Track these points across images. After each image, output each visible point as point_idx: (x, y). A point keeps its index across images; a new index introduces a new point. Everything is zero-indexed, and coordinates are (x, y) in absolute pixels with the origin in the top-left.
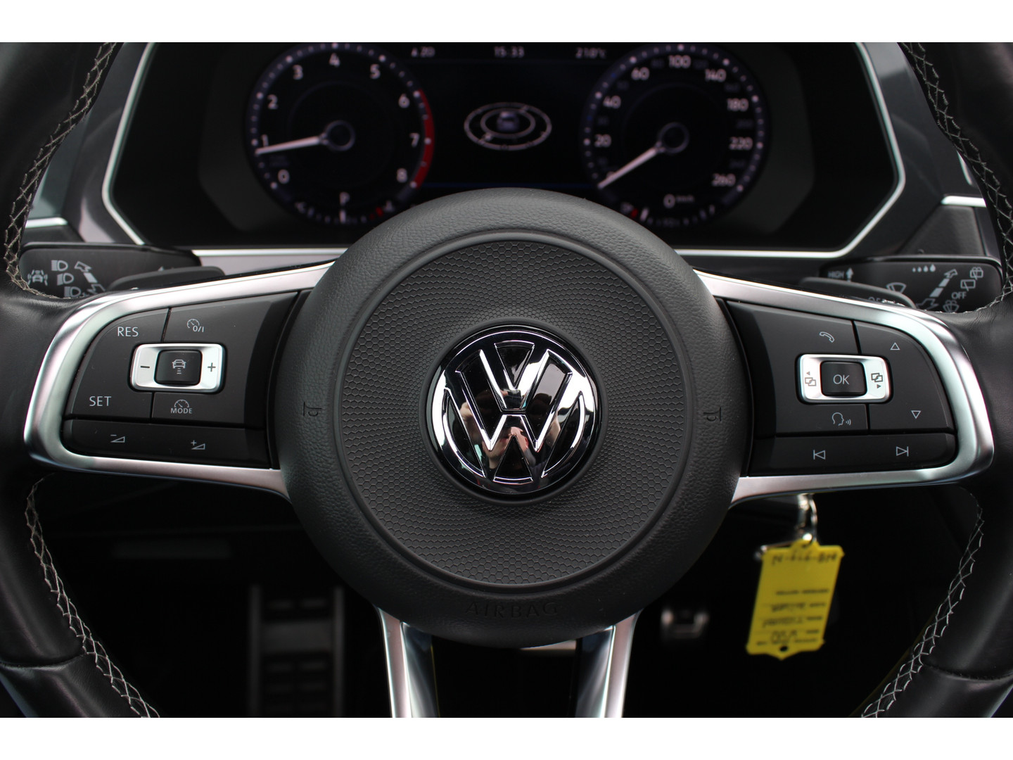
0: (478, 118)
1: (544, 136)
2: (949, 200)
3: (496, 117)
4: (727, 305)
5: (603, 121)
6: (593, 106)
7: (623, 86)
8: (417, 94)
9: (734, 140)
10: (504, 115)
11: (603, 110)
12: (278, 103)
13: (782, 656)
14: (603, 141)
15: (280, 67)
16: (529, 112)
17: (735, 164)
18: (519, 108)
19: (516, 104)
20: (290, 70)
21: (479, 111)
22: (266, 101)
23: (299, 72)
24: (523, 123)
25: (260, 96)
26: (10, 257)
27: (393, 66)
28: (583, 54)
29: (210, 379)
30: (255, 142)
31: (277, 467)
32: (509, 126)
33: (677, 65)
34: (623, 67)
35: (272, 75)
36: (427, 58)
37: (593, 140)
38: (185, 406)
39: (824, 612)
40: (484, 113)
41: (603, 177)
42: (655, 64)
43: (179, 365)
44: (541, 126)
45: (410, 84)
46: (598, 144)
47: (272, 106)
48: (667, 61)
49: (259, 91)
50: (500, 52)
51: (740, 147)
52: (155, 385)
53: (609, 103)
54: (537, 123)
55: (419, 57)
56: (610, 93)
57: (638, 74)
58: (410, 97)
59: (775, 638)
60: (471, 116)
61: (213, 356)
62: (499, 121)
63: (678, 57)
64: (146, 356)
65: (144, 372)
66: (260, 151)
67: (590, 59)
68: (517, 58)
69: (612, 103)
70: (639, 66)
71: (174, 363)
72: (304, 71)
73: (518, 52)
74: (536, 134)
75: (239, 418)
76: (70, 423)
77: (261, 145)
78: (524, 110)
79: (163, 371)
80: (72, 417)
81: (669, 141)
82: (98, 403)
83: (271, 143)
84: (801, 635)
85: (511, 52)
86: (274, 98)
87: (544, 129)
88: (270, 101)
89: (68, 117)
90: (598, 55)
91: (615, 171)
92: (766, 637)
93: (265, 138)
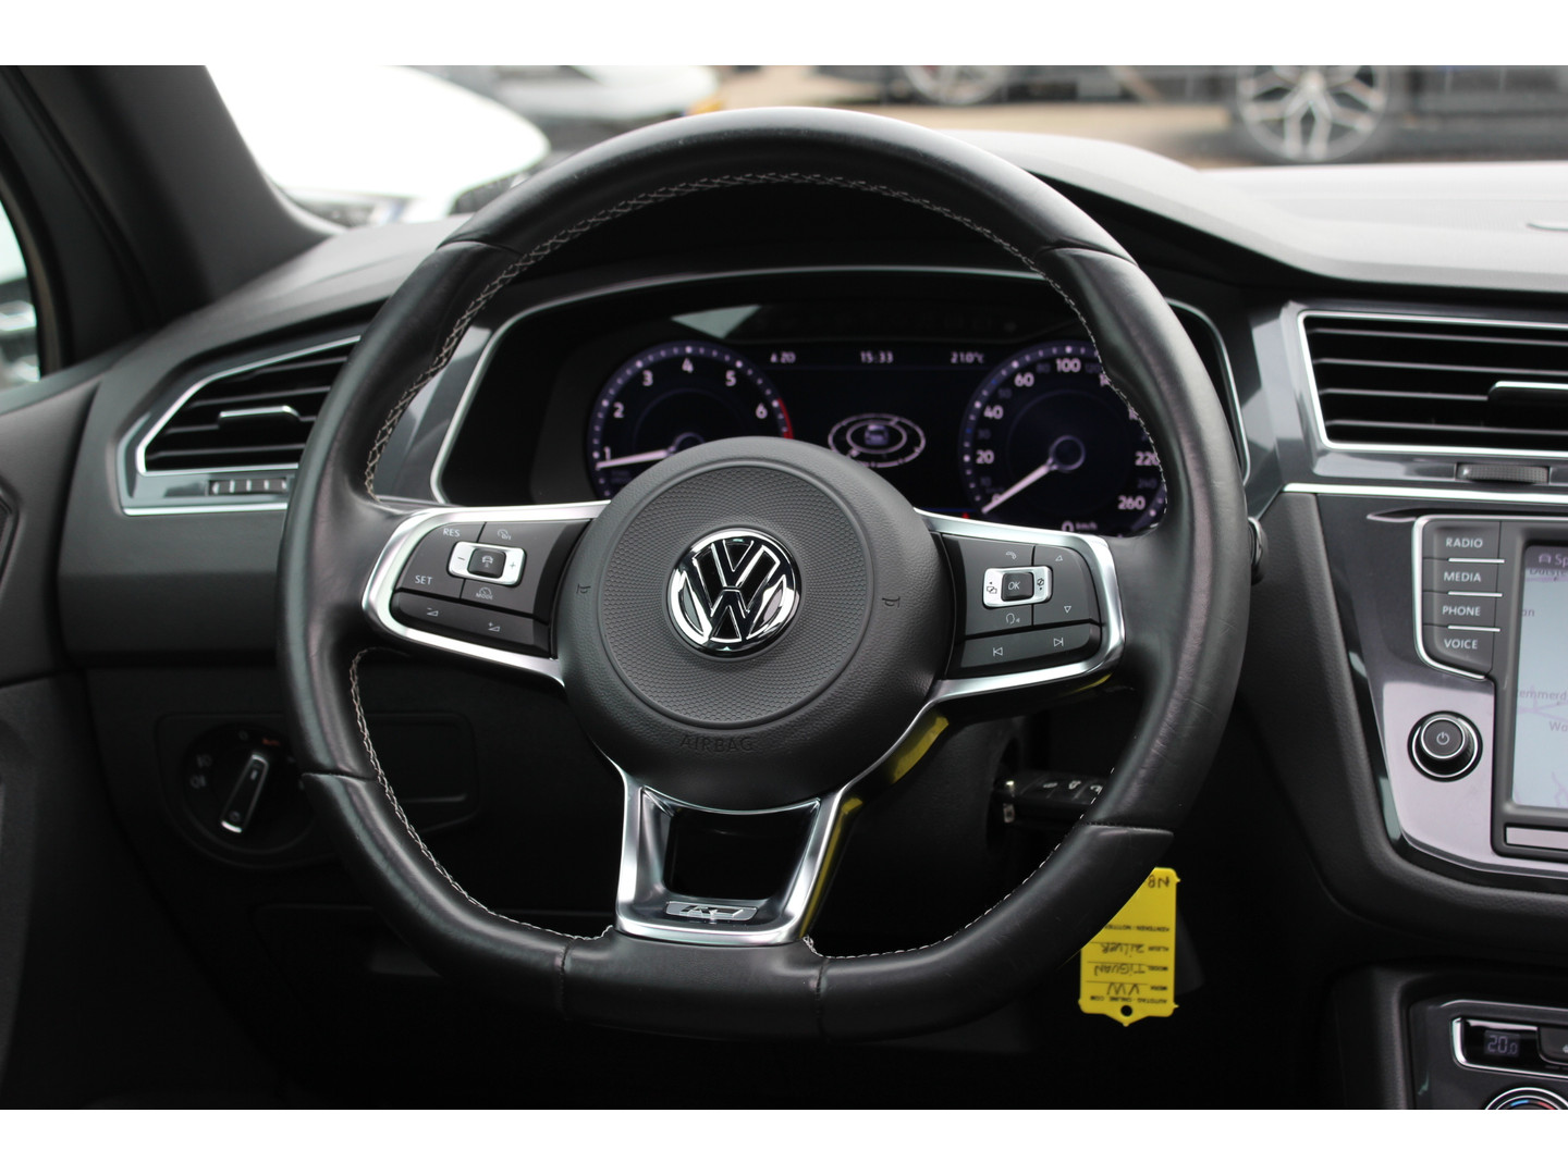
0: (843, 431)
1: (918, 451)
2: (1291, 487)
3: (865, 428)
4: (943, 538)
5: (984, 434)
6: (972, 418)
7: (1005, 394)
8: (775, 404)
9: (1140, 455)
10: (872, 427)
11: (983, 422)
12: (624, 412)
13: (1126, 1021)
14: (986, 457)
15: (629, 372)
16: (899, 423)
17: (1143, 484)
18: (888, 420)
19: (885, 416)
20: (639, 376)
21: (844, 423)
22: (612, 409)
23: (649, 379)
24: (894, 437)
25: (605, 403)
26: (369, 475)
27: (750, 372)
28: (959, 358)
29: (510, 575)
30: (596, 455)
31: (555, 657)
32: (878, 439)
33: (1066, 370)
34: (1004, 373)
35: (620, 381)
36: (787, 364)
37: (974, 457)
38: (488, 592)
39: (1168, 959)
40: (850, 425)
41: (988, 500)
42: (1040, 368)
43: (488, 561)
44: (913, 441)
45: (768, 392)
46: (979, 461)
47: (618, 415)
48: (1054, 366)
49: (605, 397)
50: (867, 358)
51: (1147, 463)
52: (466, 573)
53: (989, 413)
54: (909, 436)
55: (779, 363)
56: (991, 402)
57: (1020, 381)
58: (768, 407)
59: (1113, 994)
60: (835, 429)
61: (515, 557)
62: (867, 435)
63: (1066, 361)
64: (463, 552)
65: (459, 565)
66: (601, 465)
67: (966, 364)
68: (886, 364)
69: (997, 413)
70: (1022, 370)
71: (484, 558)
72: (655, 378)
73: (887, 357)
74: (908, 450)
75: (530, 609)
76: (398, 595)
77: (603, 458)
78: (894, 421)
79: (475, 566)
80: (402, 590)
81: (1062, 457)
82: (422, 581)
83: (614, 456)
84: (1146, 992)
85: (879, 357)
86: (620, 406)
87: (918, 443)
88: (616, 409)
89: (428, 369)
90: (976, 359)
91: (1001, 493)
92: (1101, 990)
93: (607, 451)
